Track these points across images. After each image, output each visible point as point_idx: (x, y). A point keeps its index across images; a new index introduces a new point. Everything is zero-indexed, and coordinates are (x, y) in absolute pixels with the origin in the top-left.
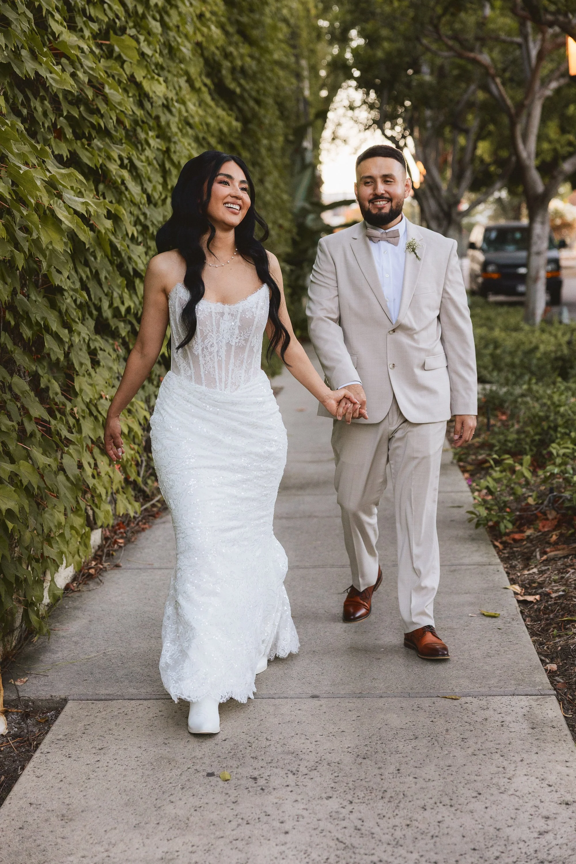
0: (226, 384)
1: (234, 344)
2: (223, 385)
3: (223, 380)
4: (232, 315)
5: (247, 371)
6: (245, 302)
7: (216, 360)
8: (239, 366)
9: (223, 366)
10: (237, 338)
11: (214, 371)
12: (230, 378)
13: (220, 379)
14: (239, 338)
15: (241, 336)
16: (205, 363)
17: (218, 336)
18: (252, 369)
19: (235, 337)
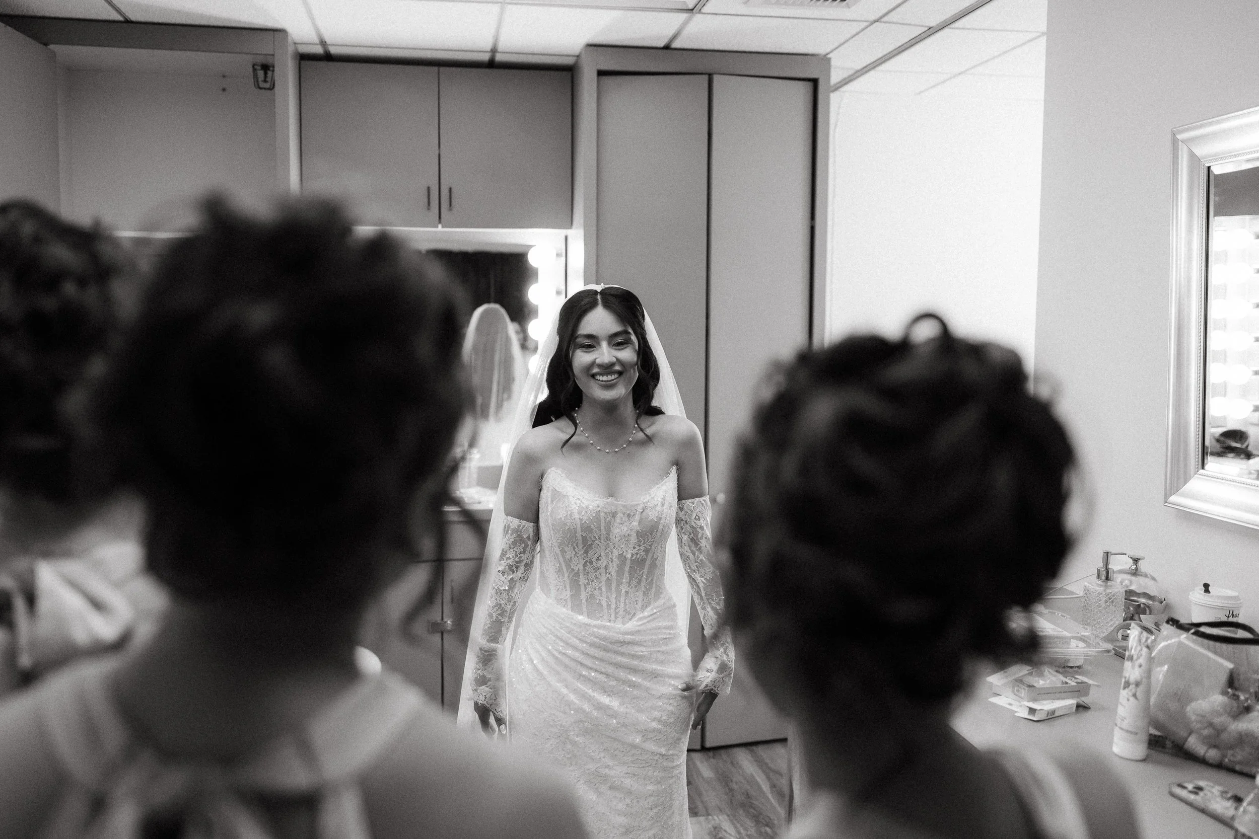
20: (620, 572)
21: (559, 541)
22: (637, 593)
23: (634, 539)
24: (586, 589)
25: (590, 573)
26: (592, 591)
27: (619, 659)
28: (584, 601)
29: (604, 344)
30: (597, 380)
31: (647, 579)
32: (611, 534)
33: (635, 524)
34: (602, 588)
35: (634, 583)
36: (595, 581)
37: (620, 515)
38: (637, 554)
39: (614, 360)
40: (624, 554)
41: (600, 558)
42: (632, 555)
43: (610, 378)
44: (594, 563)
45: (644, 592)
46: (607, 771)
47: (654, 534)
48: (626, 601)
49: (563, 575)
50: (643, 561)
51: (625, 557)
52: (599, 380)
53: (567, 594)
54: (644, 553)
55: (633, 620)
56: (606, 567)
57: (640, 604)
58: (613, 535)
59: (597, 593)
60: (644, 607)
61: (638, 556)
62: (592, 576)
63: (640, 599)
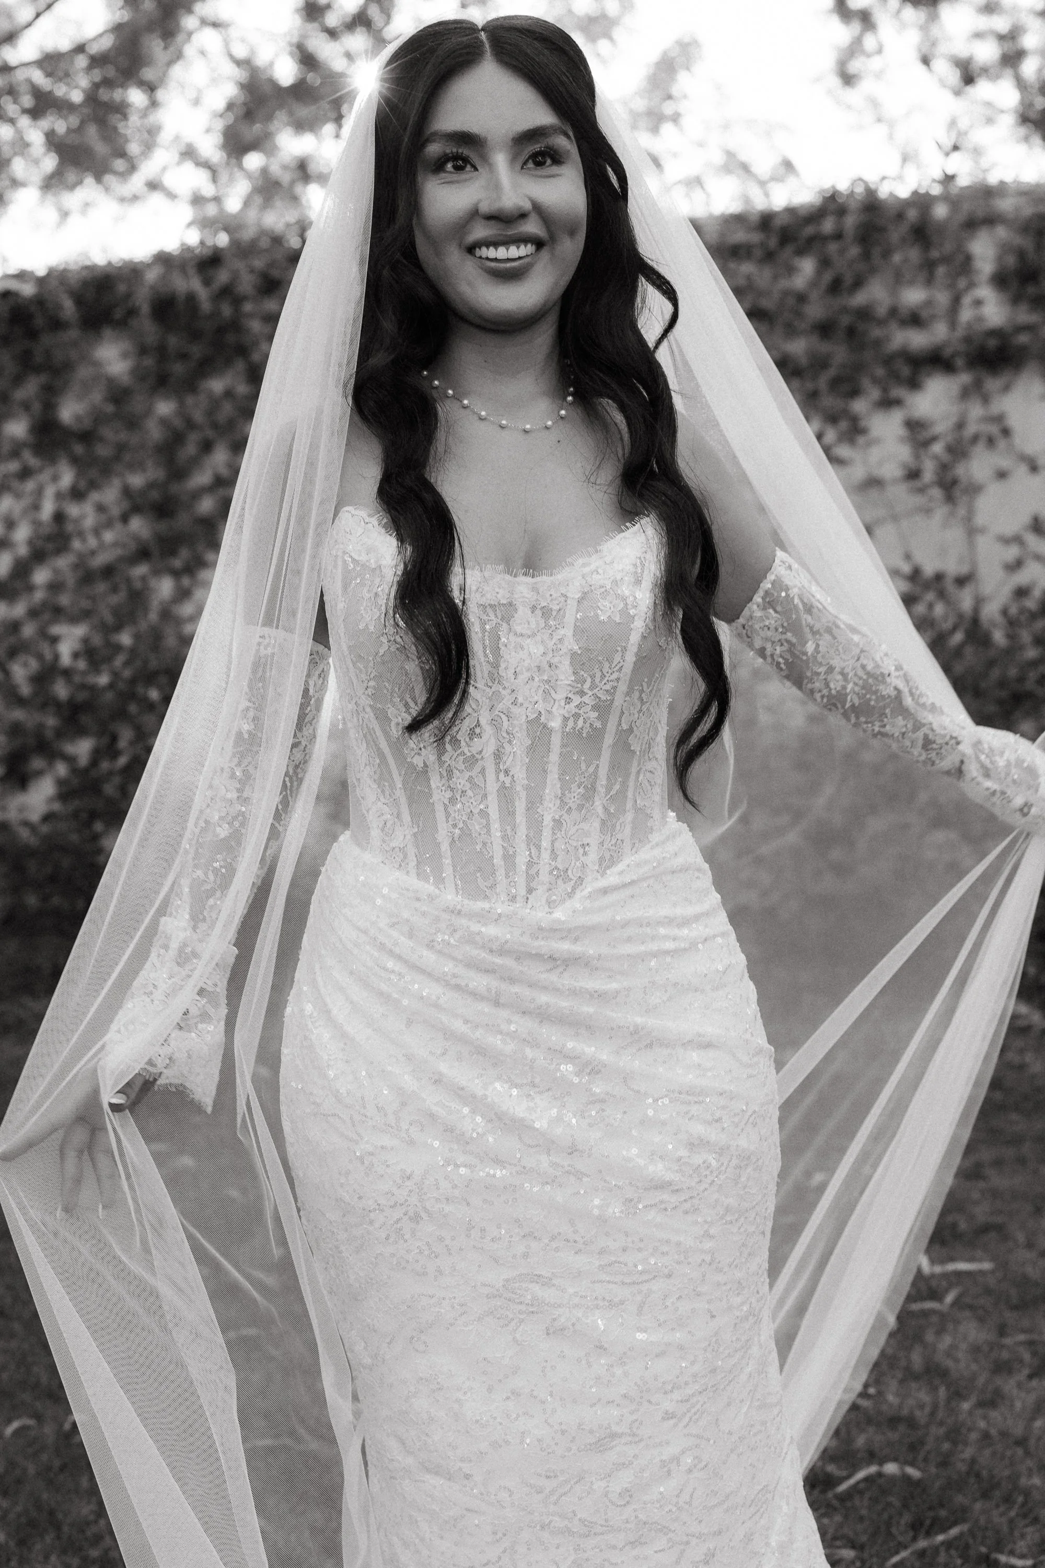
0: (530, 878)
1: (555, 724)
2: (521, 880)
3: (521, 861)
4: (546, 613)
5: (607, 826)
6: (595, 562)
7: (492, 786)
8: (580, 807)
9: (520, 806)
10: (568, 700)
11: (488, 826)
12: (546, 855)
13: (510, 859)
14: (577, 700)
15: (582, 693)
16: (452, 800)
17: (497, 696)
18: (629, 816)
19: (560, 696)
20: (537, 767)
21: (370, 691)
22: (585, 826)
23: (565, 675)
24: (448, 815)
25: (455, 771)
26: (464, 821)
27: (544, 998)
28: (445, 847)
29: (500, 160)
30: (480, 257)
31: (609, 789)
32: (503, 665)
33: (567, 632)
34: (490, 811)
35: (574, 797)
36: (470, 793)
37: (523, 612)
38: (576, 716)
39: (528, 206)
40: (543, 719)
41: (477, 731)
42: (566, 719)
43: (514, 252)
44: (463, 743)
45: (603, 822)
46: (536, 1288)
47: (617, 658)
48: (557, 844)
49: (392, 787)
50: (596, 735)
51: (545, 726)
52: (487, 259)
53: (403, 835)
54: (596, 714)
55: (579, 894)
56: (498, 756)
57: (593, 856)
58: (506, 668)
59: (476, 826)
60: (606, 863)
61: (580, 723)
62: (460, 781)
63: (594, 840)
